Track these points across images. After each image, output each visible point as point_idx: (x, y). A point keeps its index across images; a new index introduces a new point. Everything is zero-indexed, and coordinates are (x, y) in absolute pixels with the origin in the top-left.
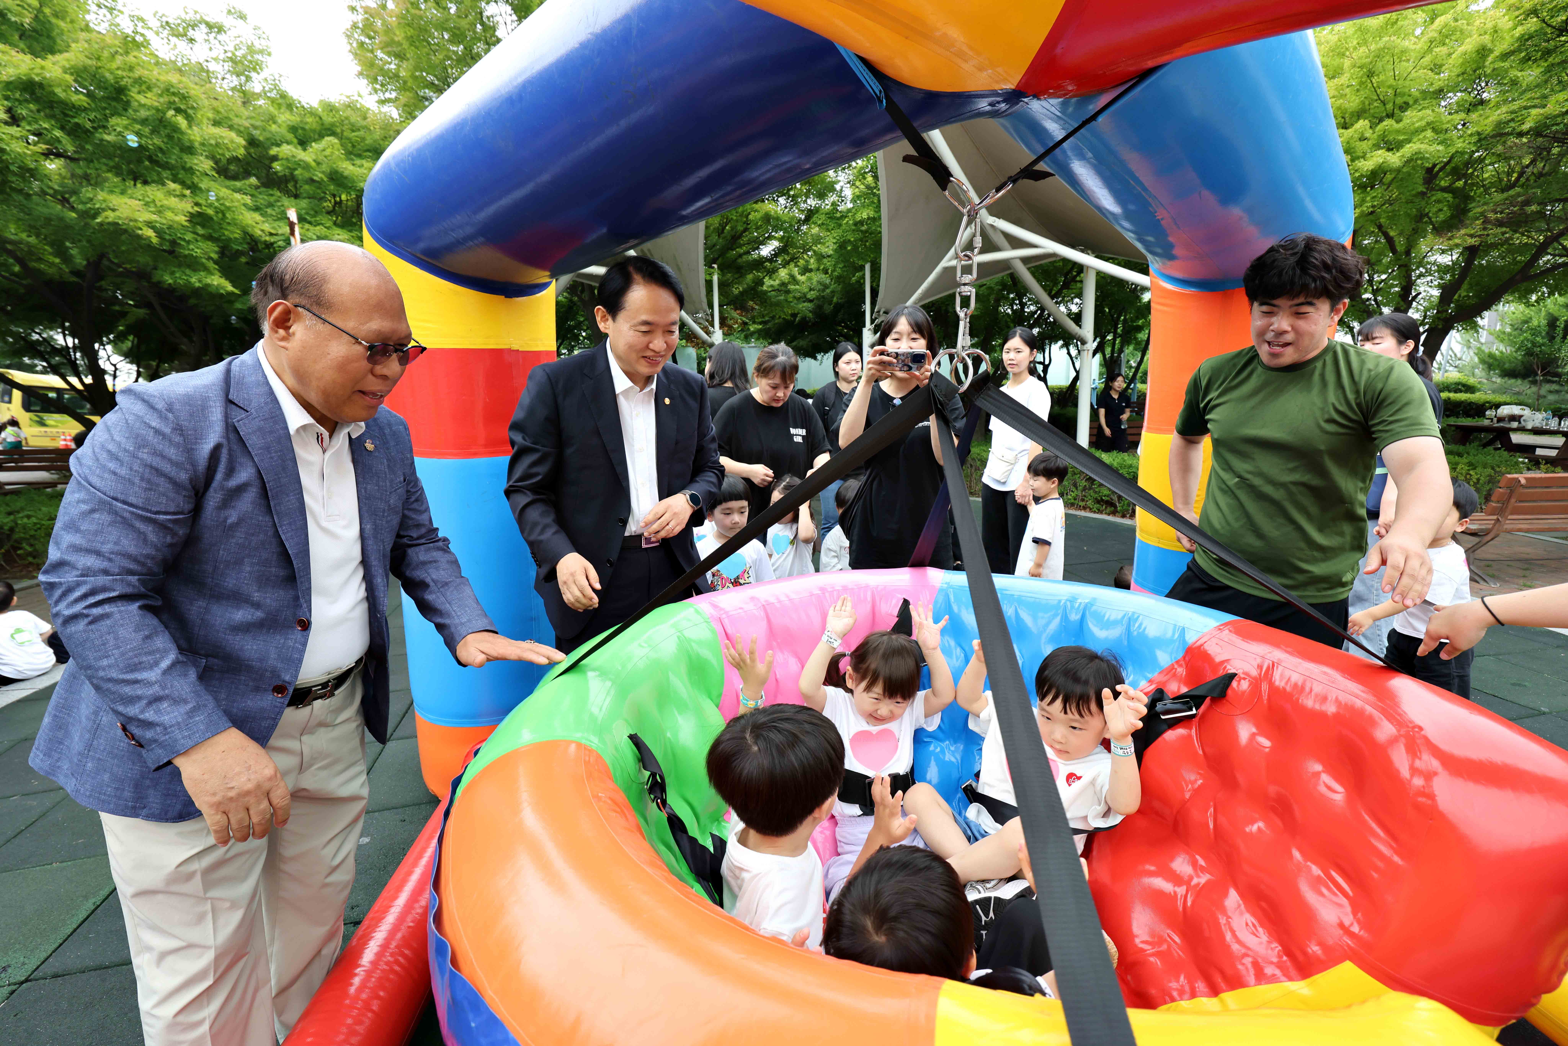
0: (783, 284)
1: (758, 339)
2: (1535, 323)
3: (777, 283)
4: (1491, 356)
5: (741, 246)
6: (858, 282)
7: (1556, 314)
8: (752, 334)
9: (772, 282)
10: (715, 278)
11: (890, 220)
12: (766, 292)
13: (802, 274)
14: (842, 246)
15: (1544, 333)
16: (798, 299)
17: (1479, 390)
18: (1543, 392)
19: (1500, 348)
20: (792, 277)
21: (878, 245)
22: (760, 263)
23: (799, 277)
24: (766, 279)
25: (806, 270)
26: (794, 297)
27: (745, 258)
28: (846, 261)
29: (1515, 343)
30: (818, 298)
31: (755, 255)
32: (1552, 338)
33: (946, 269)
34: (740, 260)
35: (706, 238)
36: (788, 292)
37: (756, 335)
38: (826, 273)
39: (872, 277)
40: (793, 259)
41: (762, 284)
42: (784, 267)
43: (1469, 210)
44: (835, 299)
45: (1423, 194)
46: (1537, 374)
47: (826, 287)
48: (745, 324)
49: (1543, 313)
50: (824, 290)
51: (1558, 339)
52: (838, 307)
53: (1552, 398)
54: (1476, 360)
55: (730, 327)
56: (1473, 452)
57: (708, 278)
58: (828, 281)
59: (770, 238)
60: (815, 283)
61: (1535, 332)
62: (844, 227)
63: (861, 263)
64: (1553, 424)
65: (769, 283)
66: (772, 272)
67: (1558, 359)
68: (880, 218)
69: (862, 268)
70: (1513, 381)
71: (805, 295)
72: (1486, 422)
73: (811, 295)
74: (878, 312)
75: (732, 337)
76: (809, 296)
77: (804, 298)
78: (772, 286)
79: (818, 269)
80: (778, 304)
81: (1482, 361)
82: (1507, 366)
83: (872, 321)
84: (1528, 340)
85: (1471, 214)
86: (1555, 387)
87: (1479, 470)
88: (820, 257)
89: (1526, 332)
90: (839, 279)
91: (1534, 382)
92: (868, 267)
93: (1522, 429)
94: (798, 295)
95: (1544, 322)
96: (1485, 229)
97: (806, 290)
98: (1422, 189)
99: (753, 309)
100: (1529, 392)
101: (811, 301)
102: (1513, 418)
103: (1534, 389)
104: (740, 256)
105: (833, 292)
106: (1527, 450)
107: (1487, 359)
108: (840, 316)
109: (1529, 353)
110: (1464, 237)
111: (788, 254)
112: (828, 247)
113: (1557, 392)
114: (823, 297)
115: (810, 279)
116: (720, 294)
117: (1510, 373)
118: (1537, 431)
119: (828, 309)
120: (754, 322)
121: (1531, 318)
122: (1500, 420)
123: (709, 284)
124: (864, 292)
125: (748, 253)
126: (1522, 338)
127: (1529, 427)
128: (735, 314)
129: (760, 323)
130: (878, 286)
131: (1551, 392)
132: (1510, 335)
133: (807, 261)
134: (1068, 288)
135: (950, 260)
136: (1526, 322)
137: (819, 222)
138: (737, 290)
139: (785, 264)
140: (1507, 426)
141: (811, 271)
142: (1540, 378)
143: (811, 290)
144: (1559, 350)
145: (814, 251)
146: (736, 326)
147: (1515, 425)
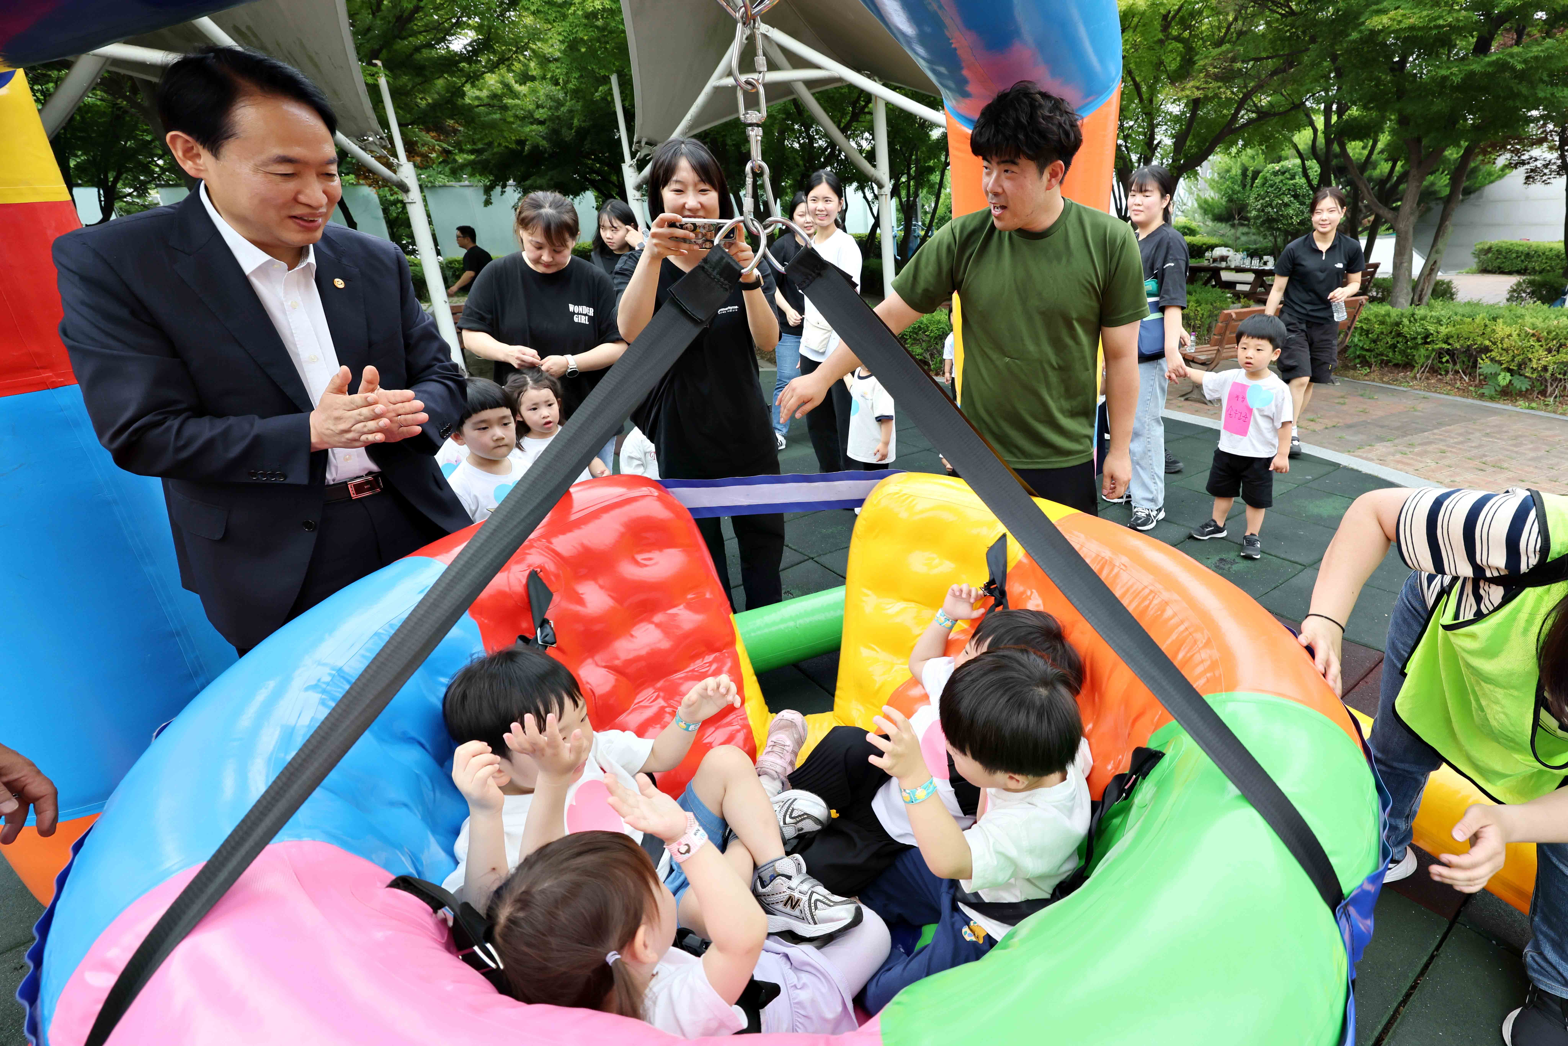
0: (494, 96)
1: (472, 175)
2: (1233, 172)
3: (484, 94)
4: (1206, 202)
5: (415, 34)
6: (604, 99)
7: (1247, 165)
8: (462, 167)
9: (478, 93)
10: (383, 82)
11: (635, 14)
12: (470, 108)
13: (522, 83)
14: (572, 45)
15: (1239, 182)
16: (523, 119)
17: (1199, 233)
18: (1238, 234)
19: (1211, 195)
20: (507, 86)
21: (623, 49)
22: (451, 62)
23: (517, 87)
24: (467, 87)
25: (525, 78)
26: (516, 116)
27: (426, 53)
28: (582, 69)
29: (1221, 190)
30: (551, 119)
31: (441, 50)
32: (1244, 186)
33: (717, 90)
34: (417, 56)
35: (351, 16)
36: (505, 108)
37: (469, 169)
38: (557, 84)
39: (621, 93)
40: (503, 61)
41: (463, 94)
42: (492, 71)
43: (1194, 63)
44: (576, 122)
45: (1161, 42)
46: (1235, 219)
47: (559, 104)
48: (447, 152)
49: (1239, 164)
50: (557, 108)
51: (1248, 187)
52: (582, 133)
53: (1244, 239)
54: (1196, 205)
55: (425, 156)
56: (1198, 290)
57: (370, 80)
58: (561, 95)
59: (459, 24)
60: (542, 98)
61: (1233, 180)
62: (571, 19)
63: (603, 72)
64: (1247, 263)
65: (471, 93)
66: (474, 78)
67: (1247, 205)
68: (620, 11)
69: (606, 80)
70: (1219, 224)
71: (530, 114)
72: (1206, 263)
73: (540, 114)
74: (639, 142)
75: (431, 171)
76: (537, 116)
77: (529, 118)
78: (478, 98)
79: (544, 78)
80: (493, 125)
81: (1200, 207)
82: (1216, 211)
83: (633, 155)
84: (1229, 187)
85: (1196, 66)
86: (1245, 229)
87: (1203, 306)
88: (544, 61)
89: (1227, 180)
90: (576, 93)
91: (1233, 226)
92: (614, 79)
93: (1228, 268)
94: (521, 113)
95: (1239, 172)
96: (1206, 82)
97: (532, 107)
98: (1161, 36)
99: (455, 131)
100: (1229, 234)
101: (541, 123)
102: (1224, 259)
103: (1233, 231)
104: (418, 49)
105: (570, 111)
106: (1231, 285)
107: (1203, 205)
108: (587, 146)
109: (1230, 200)
110: (1191, 88)
111: (494, 52)
112: (553, 47)
113: (1247, 234)
114: (558, 117)
115: (534, 91)
116: (397, 107)
117: (1218, 218)
118: (1238, 270)
119: (568, 135)
120: (461, 151)
121: (1231, 168)
122: (1215, 260)
123: (374, 91)
124: (615, 113)
125: (430, 46)
126: (1225, 186)
127: (1233, 267)
128: (428, 138)
129: (472, 152)
130: (633, 106)
131: (1243, 234)
132: (1217, 182)
133: (525, 65)
134: (857, 121)
135: (721, 78)
136: (1228, 171)
137: (533, 8)
138: (423, 101)
139: (493, 67)
140: (1219, 265)
141: (533, 79)
142: (1236, 222)
143: (538, 107)
144: (1249, 197)
145: (533, 51)
146: (434, 155)
147: (1224, 264)
